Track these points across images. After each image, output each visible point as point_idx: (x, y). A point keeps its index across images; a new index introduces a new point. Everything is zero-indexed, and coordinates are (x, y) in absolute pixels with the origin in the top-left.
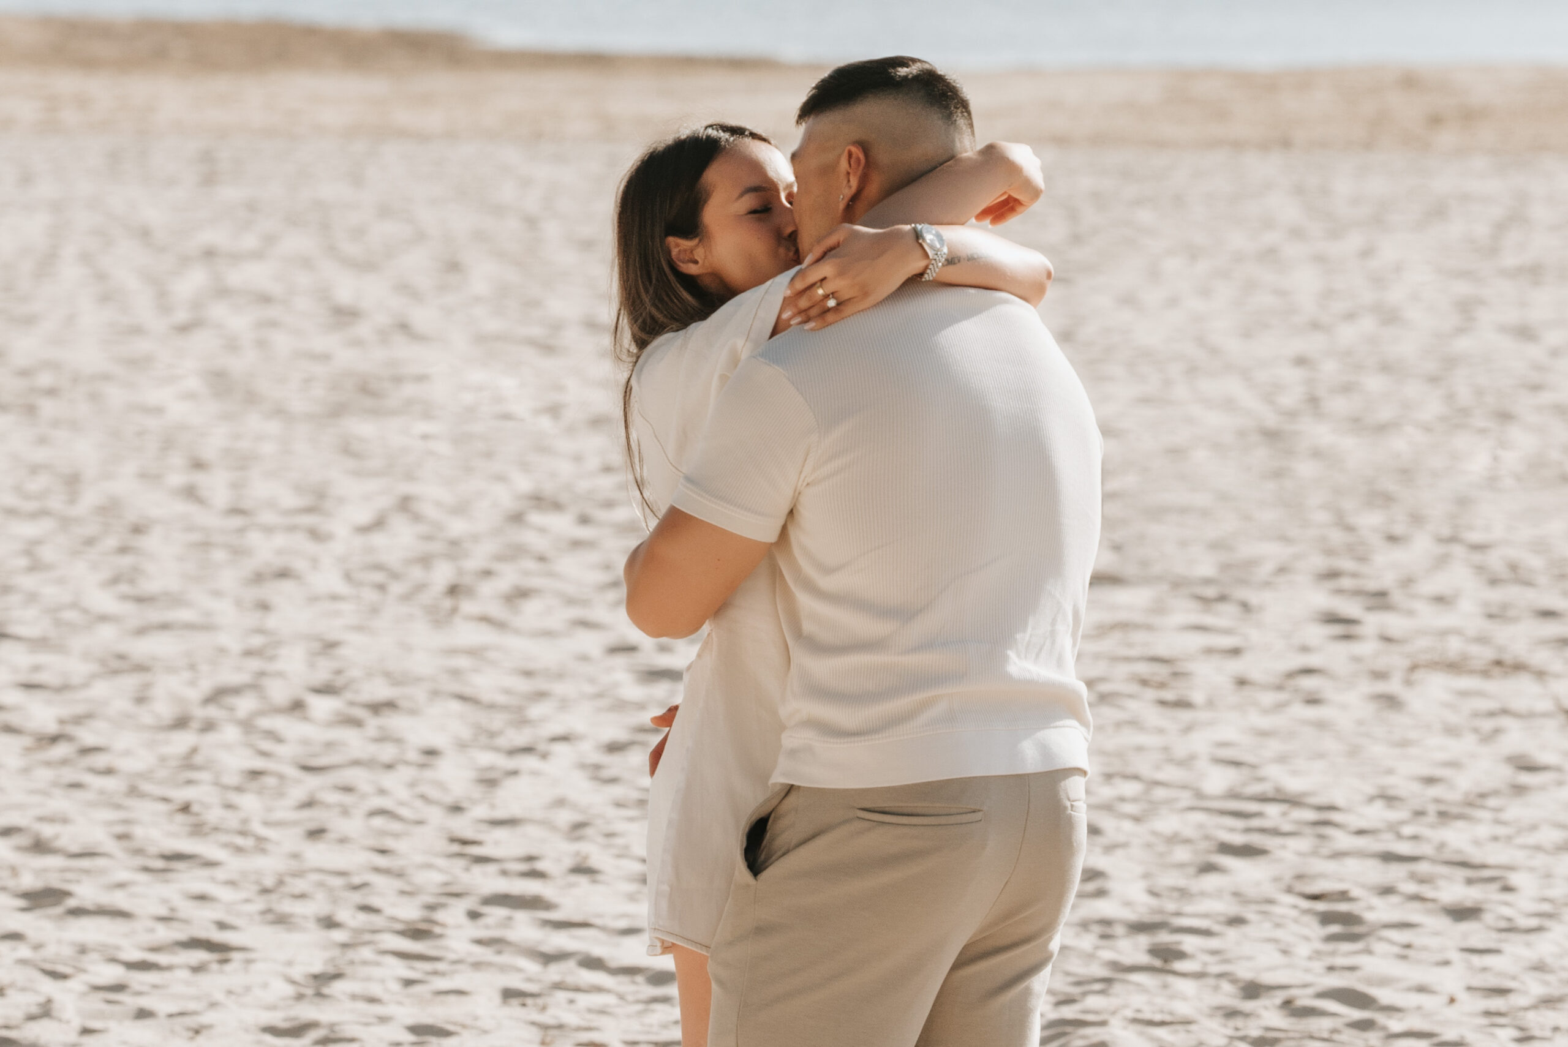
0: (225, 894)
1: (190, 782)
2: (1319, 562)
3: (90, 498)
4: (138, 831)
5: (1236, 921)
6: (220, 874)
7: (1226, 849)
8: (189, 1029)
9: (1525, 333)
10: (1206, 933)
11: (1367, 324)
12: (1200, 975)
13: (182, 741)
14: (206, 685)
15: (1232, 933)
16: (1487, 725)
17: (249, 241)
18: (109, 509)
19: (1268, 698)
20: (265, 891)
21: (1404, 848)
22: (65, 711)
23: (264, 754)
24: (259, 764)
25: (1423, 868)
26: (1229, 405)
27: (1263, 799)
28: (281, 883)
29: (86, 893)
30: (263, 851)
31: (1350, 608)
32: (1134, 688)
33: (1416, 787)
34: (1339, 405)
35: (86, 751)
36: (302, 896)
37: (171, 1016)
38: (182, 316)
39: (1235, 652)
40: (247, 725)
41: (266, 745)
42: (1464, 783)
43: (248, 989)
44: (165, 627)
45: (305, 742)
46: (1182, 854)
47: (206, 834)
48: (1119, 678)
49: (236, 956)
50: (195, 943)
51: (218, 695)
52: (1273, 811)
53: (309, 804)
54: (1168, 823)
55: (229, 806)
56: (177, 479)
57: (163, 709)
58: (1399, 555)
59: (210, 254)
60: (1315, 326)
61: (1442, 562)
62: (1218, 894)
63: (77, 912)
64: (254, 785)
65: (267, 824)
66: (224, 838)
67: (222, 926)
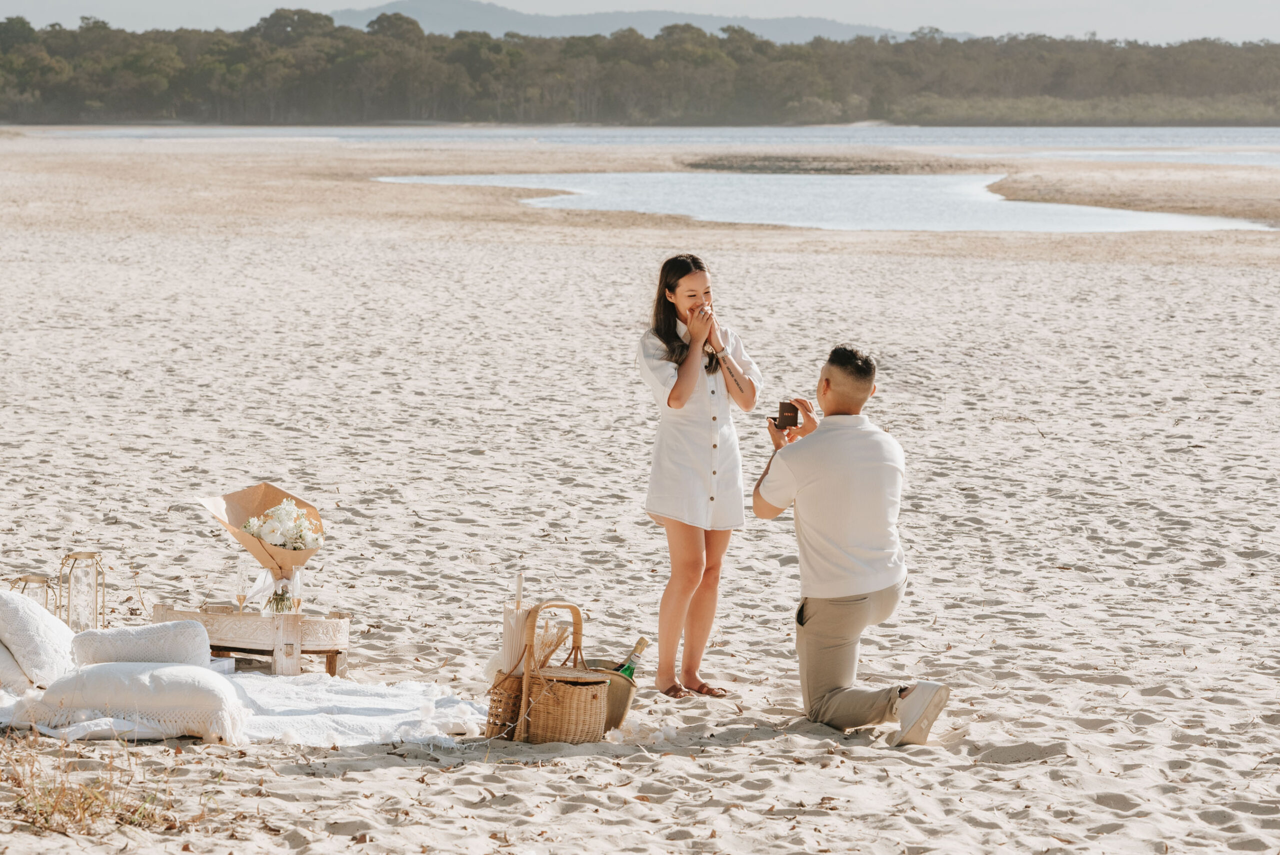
0: (622, 481)
1: (611, 446)
2: (964, 386)
3: (579, 358)
4: (595, 461)
5: (938, 496)
6: (621, 475)
7: (935, 474)
8: (612, 522)
9: (1026, 315)
10: (930, 500)
11: (977, 311)
12: (928, 513)
13: (608, 434)
14: (615, 417)
15: (937, 500)
16: (1016, 437)
17: (627, 280)
18: (584, 361)
19: (947, 427)
20: (635, 480)
21: (991, 475)
22: (572, 424)
23: (634, 438)
24: (632, 441)
25: (997, 481)
26: (934, 336)
27: (947, 459)
28: (639, 478)
29: (580, 479)
30: (634, 468)
31: (973, 400)
32: (905, 423)
33: (995, 456)
34: (968, 336)
35: (578, 436)
37: (607, 518)
38: (606, 302)
39: (937, 413)
40: (628, 429)
41: (634, 435)
42: (1009, 455)
43: (630, 510)
44: (602, 398)
45: (646, 435)
46: (921, 475)
47: (616, 462)
48: (901, 420)
49: (626, 500)
50: (613, 496)
51: (619, 420)
52: (950, 462)
53: (648, 454)
54: (917, 466)
55: (623, 454)
56: (605, 353)
57: (602, 423)
58: (988, 383)
59: (614, 283)
60: (960, 312)
61: (1001, 386)
62: (933, 488)
63: (577, 485)
64: (631, 448)
65: (635, 460)
66: (622, 464)
67: (622, 491)
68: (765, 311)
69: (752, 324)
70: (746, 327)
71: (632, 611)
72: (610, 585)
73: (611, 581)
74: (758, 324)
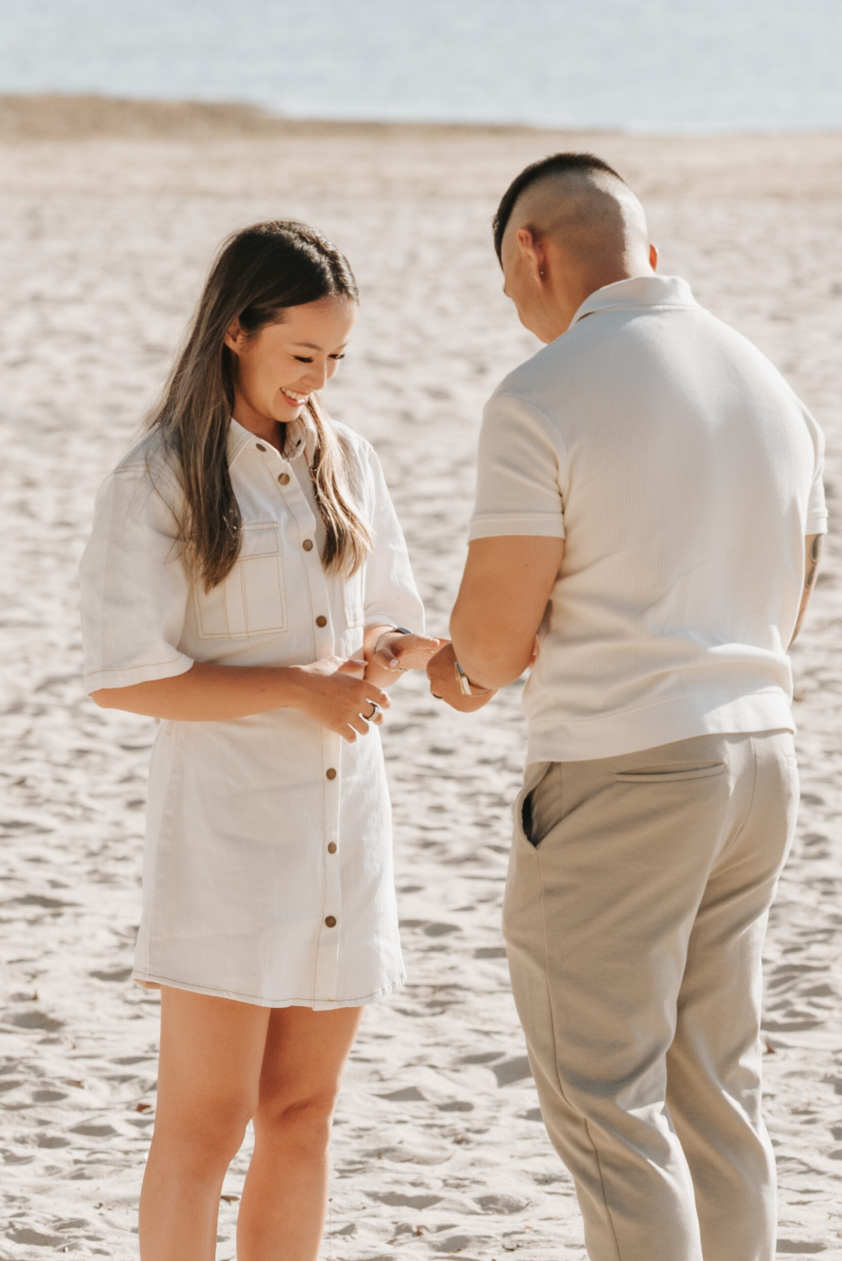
0: (57, 857)
1: (25, 760)
6: (52, 839)
8: (26, 974)
13: (17, 724)
14: (38, 676)
17: (72, 288)
20: (92, 854)
23: (89, 735)
24: (85, 744)
28: (105, 847)
30: (90, 820)
36: (123, 859)
37: (11, 962)
38: (13, 353)
40: (74, 710)
41: (91, 728)
43: (78, 939)
45: (125, 725)
47: (41, 805)
49: (67, 910)
50: (30, 900)
51: (48, 684)
53: (129, 779)
55: (59, 781)
59: (37, 299)
64: (81, 762)
65: (92, 796)
66: (56, 808)
67: (55, 884)
68: (461, 368)
69: (425, 407)
70: (407, 417)
71: (79, 1223)
72: (19, 1151)
73: (22, 1141)
74: (441, 405)
